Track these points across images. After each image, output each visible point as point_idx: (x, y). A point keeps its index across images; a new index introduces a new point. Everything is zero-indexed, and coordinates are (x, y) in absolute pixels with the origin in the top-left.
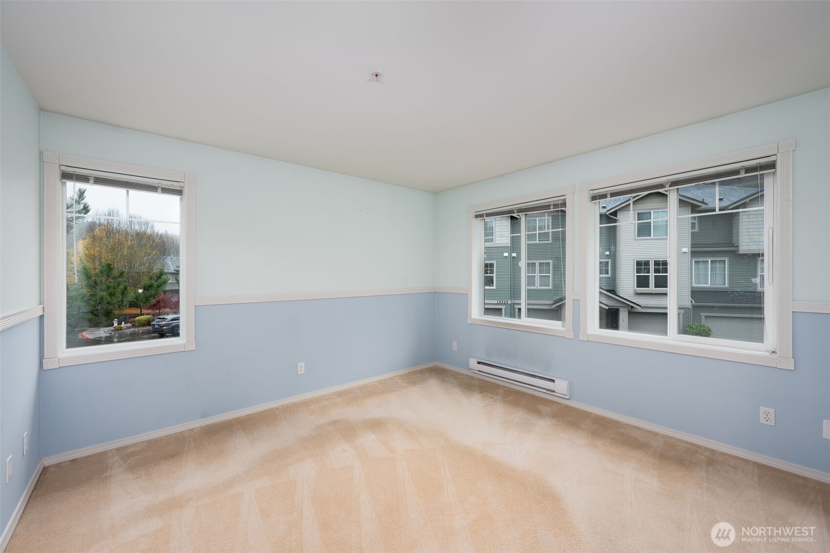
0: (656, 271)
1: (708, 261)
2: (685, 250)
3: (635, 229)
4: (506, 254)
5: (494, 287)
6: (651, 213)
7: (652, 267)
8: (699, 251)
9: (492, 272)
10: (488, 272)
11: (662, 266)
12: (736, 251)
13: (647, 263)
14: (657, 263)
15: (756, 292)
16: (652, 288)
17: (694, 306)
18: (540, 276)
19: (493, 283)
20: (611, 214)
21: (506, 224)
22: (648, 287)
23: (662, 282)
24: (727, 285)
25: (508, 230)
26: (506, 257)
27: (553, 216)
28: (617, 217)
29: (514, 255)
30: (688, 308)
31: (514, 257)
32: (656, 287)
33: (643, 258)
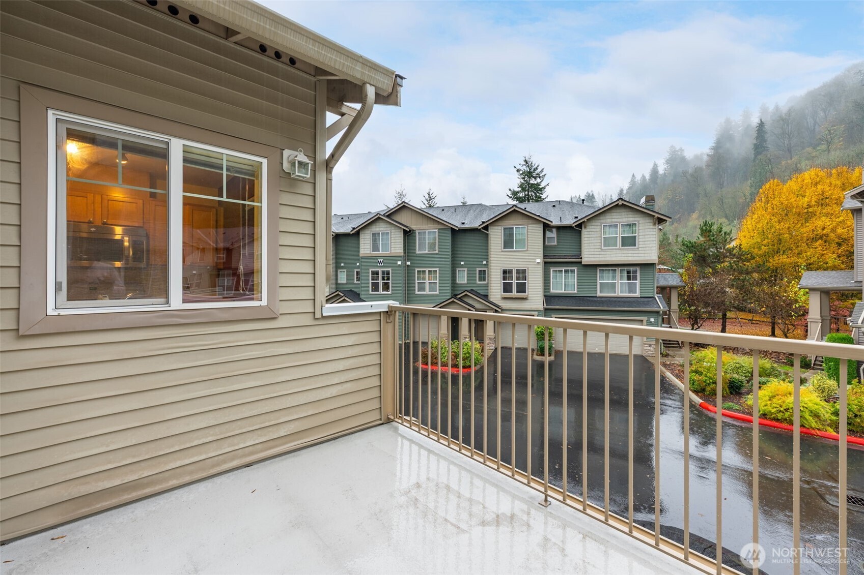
0: (518, 278)
1: (562, 271)
2: (538, 261)
3: (502, 242)
4: (399, 263)
5: (390, 293)
6: (513, 228)
7: (514, 275)
8: (550, 261)
9: (388, 279)
10: (385, 278)
11: (522, 273)
12: (581, 262)
13: (511, 272)
14: (518, 272)
15: (596, 297)
16: (514, 294)
17: (546, 309)
18: (429, 282)
19: (389, 289)
20: (483, 228)
21: (399, 236)
22: (512, 292)
23: (522, 288)
24: (576, 292)
25: (401, 241)
26: (399, 265)
27: (439, 229)
28: (488, 231)
29: (409, 263)
30: (540, 311)
31: (408, 266)
32: (517, 292)
33: (507, 268)
